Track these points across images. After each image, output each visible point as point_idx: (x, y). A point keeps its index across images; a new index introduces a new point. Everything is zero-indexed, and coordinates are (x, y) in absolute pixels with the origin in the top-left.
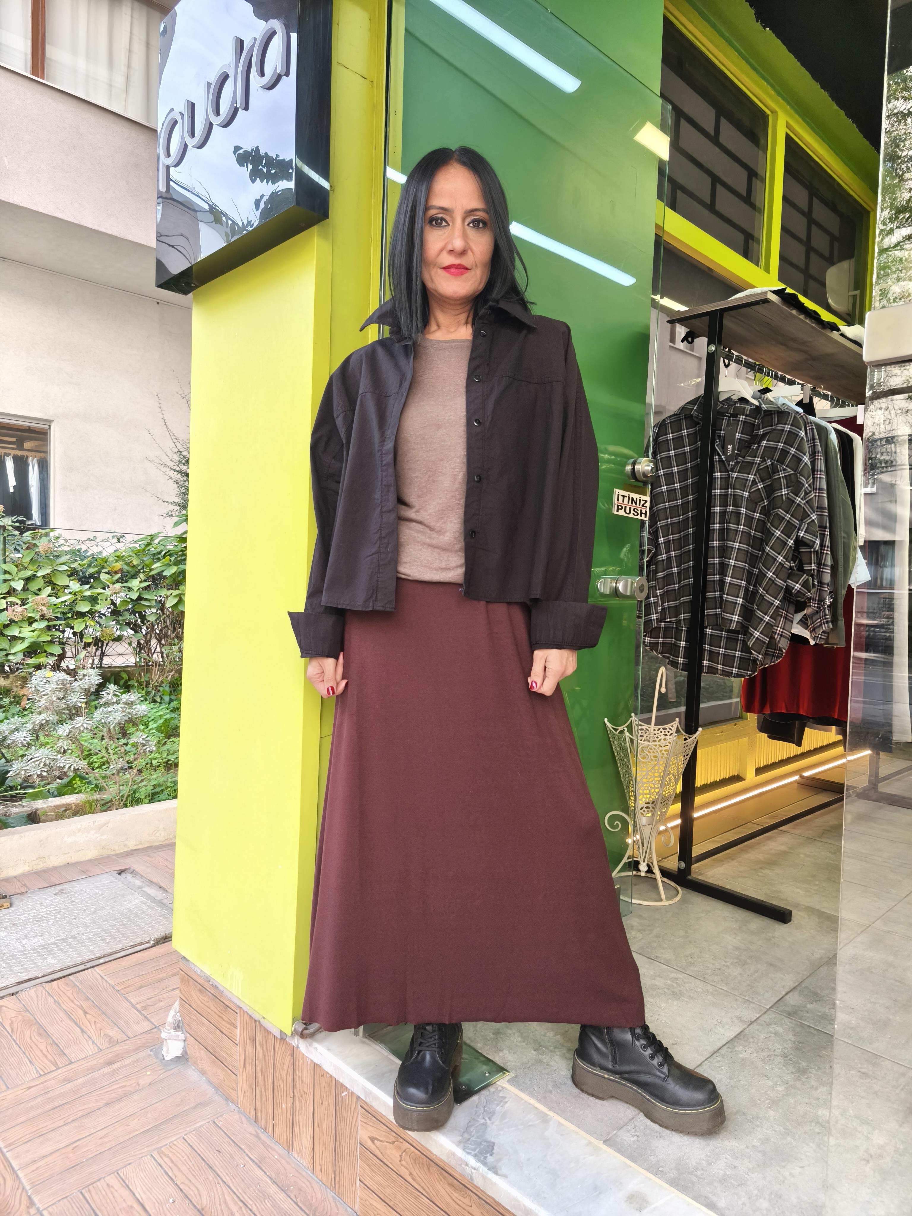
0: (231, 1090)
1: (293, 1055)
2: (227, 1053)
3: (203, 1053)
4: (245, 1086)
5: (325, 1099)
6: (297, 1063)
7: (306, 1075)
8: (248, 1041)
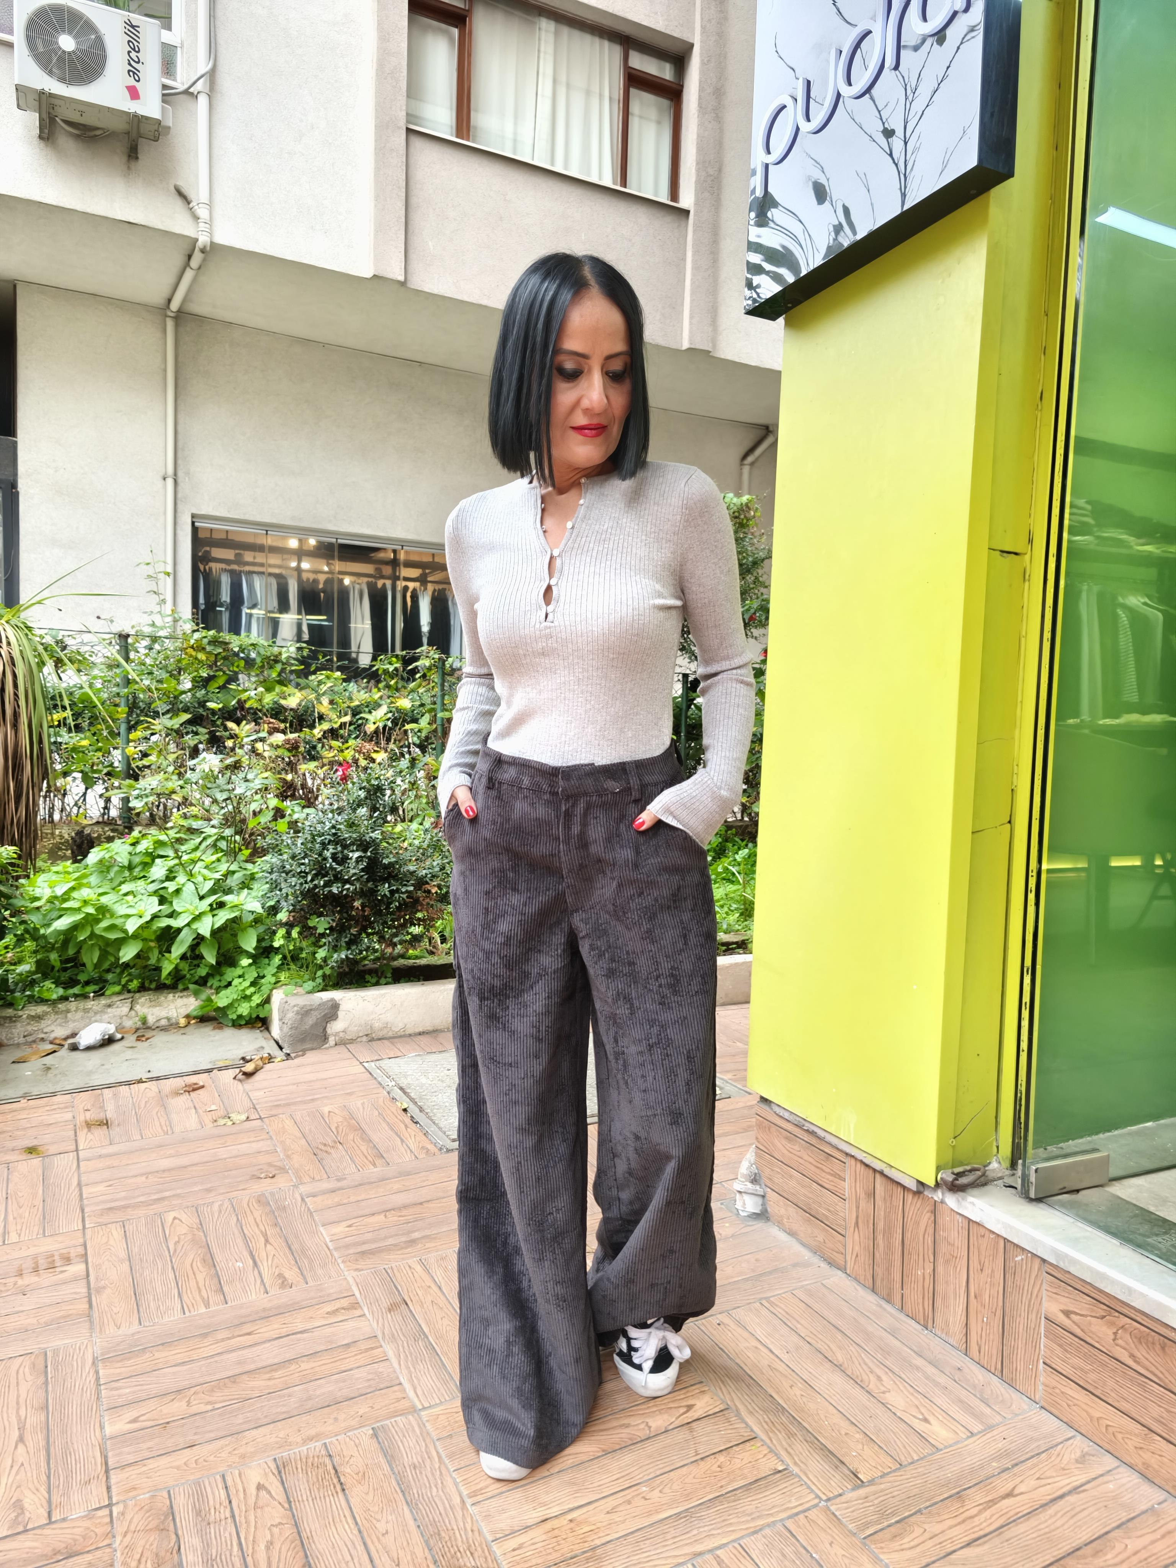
0: (835, 1253)
1: (934, 1212)
2: (829, 1211)
3: (792, 1210)
4: (857, 1248)
5: (987, 1264)
6: (940, 1221)
7: (955, 1236)
8: (863, 1195)
